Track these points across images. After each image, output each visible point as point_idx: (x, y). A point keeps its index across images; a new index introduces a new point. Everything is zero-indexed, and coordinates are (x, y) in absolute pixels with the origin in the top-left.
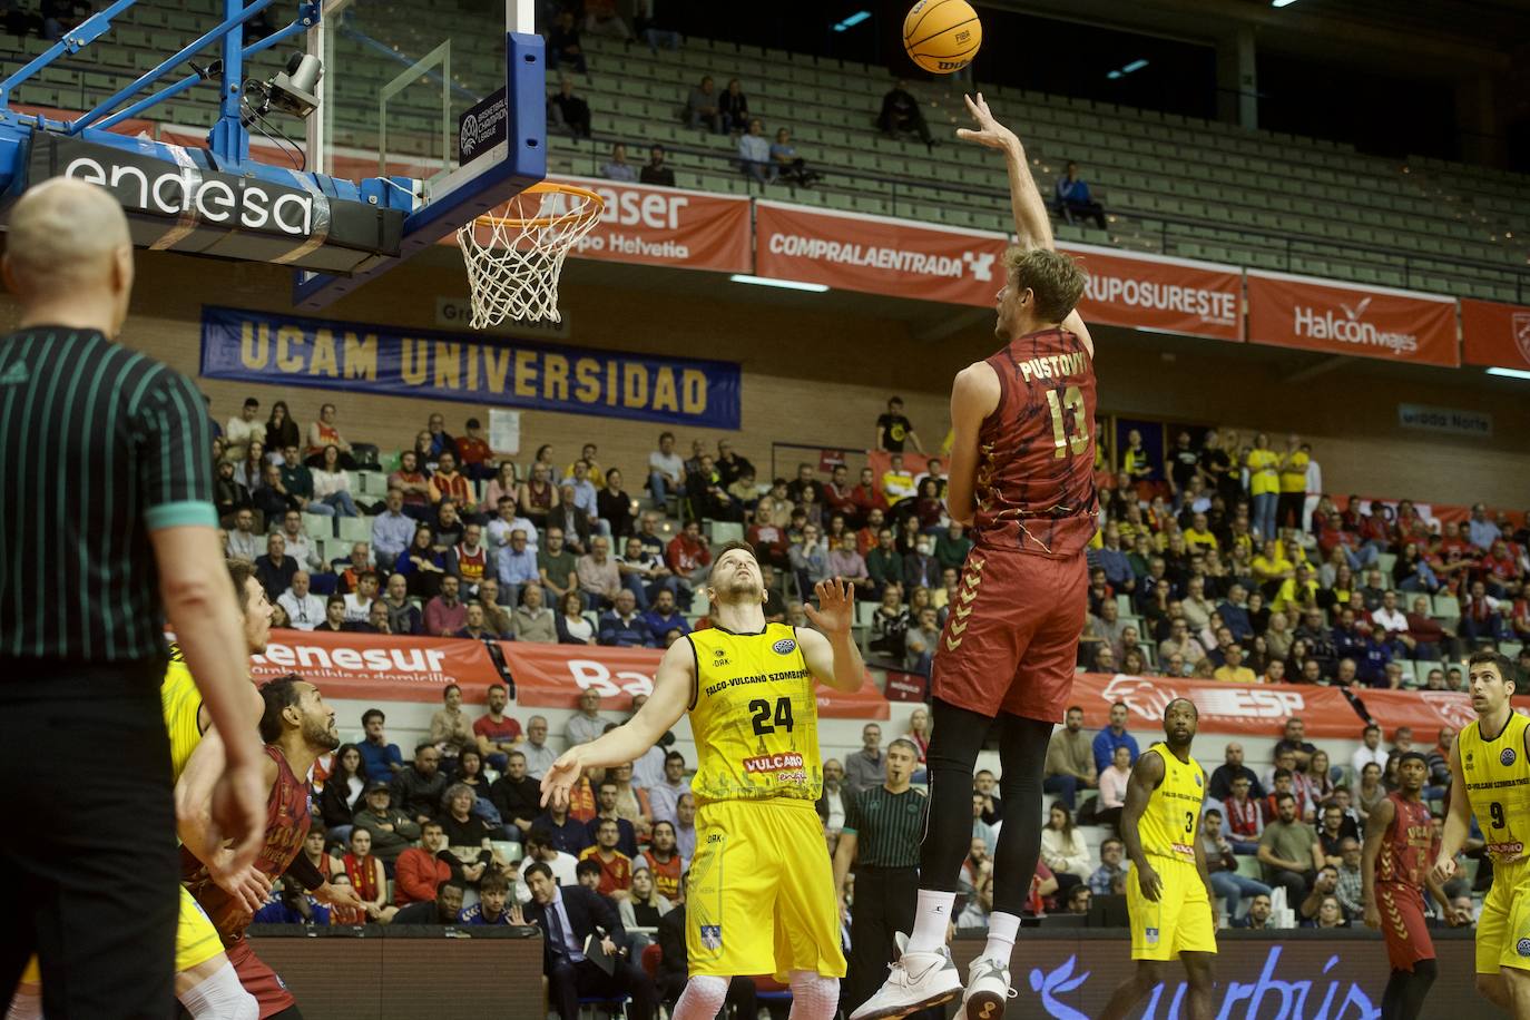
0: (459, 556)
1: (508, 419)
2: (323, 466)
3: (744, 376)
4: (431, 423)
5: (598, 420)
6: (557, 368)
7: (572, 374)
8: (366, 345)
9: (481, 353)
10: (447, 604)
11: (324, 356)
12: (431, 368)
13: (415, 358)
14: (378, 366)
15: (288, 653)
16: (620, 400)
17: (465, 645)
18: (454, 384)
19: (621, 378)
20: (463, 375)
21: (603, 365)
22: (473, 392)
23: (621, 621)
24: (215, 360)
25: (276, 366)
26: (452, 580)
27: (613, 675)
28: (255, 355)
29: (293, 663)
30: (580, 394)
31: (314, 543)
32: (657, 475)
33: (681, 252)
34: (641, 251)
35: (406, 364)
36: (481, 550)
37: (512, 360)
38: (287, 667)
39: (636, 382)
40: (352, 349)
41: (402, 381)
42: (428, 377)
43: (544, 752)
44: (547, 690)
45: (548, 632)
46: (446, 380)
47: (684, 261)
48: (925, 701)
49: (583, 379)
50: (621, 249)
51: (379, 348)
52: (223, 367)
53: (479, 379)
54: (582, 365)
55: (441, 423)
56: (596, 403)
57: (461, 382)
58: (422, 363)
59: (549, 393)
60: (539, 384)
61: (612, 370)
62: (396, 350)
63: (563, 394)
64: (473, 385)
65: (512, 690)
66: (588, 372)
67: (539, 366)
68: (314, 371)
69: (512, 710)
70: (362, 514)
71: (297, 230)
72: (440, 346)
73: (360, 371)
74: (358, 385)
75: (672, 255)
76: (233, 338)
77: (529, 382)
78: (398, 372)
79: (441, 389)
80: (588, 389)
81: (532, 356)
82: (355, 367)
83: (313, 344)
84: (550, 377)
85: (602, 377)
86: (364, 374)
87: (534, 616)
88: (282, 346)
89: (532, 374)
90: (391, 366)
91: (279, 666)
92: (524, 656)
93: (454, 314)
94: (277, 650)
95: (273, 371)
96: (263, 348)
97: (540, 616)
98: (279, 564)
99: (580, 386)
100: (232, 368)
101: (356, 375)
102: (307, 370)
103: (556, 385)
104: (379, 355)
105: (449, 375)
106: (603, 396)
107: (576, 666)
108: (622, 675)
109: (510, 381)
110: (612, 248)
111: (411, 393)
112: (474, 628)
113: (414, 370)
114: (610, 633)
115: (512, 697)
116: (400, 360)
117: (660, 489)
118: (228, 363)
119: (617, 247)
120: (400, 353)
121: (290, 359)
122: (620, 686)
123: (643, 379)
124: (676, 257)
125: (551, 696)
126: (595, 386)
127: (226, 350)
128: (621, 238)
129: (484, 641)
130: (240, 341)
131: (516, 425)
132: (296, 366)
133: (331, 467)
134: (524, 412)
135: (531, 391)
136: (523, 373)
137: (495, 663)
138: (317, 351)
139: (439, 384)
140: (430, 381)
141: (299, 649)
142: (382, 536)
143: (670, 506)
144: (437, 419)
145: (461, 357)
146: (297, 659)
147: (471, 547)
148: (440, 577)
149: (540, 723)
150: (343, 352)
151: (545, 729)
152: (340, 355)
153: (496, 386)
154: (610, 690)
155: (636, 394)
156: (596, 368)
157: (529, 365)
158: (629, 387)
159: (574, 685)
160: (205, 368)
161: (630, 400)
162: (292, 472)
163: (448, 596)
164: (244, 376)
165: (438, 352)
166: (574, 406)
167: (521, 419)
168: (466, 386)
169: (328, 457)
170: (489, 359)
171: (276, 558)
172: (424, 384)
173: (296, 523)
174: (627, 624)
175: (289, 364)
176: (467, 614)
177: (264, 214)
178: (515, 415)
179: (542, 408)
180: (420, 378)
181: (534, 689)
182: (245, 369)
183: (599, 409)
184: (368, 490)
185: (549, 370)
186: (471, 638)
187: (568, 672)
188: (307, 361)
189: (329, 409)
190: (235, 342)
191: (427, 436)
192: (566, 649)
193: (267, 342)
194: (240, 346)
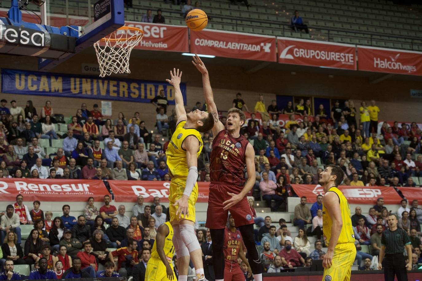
0: (93, 152)
1: (108, 104)
2: (46, 123)
3: (187, 87)
4: (82, 106)
5: (138, 104)
6: (124, 86)
7: (129, 88)
8: (58, 80)
9: (98, 82)
10: (89, 168)
11: (44, 84)
12: (81, 88)
13: (75, 85)
14: (63, 87)
15: (36, 186)
16: (146, 97)
17: (96, 181)
18: (89, 93)
19: (146, 89)
20: (92, 90)
21: (140, 85)
22: (96, 95)
23: (149, 172)
24: (6, 87)
25: (28, 88)
26: (90, 160)
27: (147, 191)
28: (20, 85)
29: (38, 190)
30: (132, 95)
31: (43, 148)
32: (159, 122)
33: (165, 46)
34: (151, 45)
35: (72, 86)
36: (100, 149)
37: (109, 84)
38: (36, 191)
39: (151, 91)
40: (54, 82)
41: (71, 92)
42: (80, 91)
43: (125, 217)
44: (125, 196)
45: (124, 176)
46: (86, 91)
47: (166, 49)
48: (253, 196)
49: (133, 90)
50: (144, 45)
51: (63, 81)
52: (9, 89)
53: (97, 91)
54: (132, 85)
55: (86, 106)
56: (138, 98)
57: (91, 92)
58: (78, 86)
59: (121, 95)
60: (118, 92)
61: (143, 86)
62: (69, 82)
63: (126, 95)
64: (95, 93)
65: (113, 197)
66: (134, 87)
67: (118, 86)
68: (41, 90)
69: (112, 203)
70: (59, 138)
71: (39, 45)
72: (84, 80)
73: (57, 89)
74: (56, 94)
75: (162, 47)
76: (12, 79)
77: (114, 92)
78: (70, 89)
79: (84, 95)
80: (134, 93)
81: (115, 83)
82: (55, 88)
83: (40, 80)
84: (122, 90)
85: (139, 89)
86: (58, 90)
87: (120, 171)
88: (30, 82)
89: (115, 89)
90: (67, 87)
91: (33, 191)
92: (116, 185)
93: (88, 69)
94: (32, 186)
95: (26, 90)
96: (23, 83)
97: (122, 171)
98: (32, 157)
99: (132, 92)
100: (12, 89)
101: (55, 90)
102: (39, 89)
103: (124, 92)
104: (63, 84)
105: (87, 90)
106: (140, 96)
107: (134, 188)
108: (150, 190)
109: (108, 91)
110: (141, 45)
111: (74, 96)
112: (99, 176)
113: (75, 89)
114: (146, 176)
115: (113, 199)
116: (70, 85)
117: (160, 126)
118: (11, 88)
119: (143, 45)
120: (70, 83)
121: (32, 86)
122: (149, 194)
123: (153, 89)
124: (163, 48)
125: (126, 198)
126: (137, 92)
127: (10, 84)
128: (144, 41)
129: (103, 180)
130: (15, 80)
131: (111, 106)
132: (34, 88)
133: (48, 123)
134: (113, 102)
135: (115, 95)
136: (112, 88)
137: (107, 188)
138: (42, 83)
139: (84, 93)
140: (81, 92)
141: (39, 185)
142: (66, 146)
143: (164, 132)
144: (84, 105)
145: (91, 84)
146: (39, 189)
147: (97, 148)
148: (87, 158)
149: (123, 207)
150: (51, 83)
151: (124, 209)
152: (50, 85)
153: (103, 93)
154: (146, 195)
155: (151, 95)
156: (137, 86)
157: (114, 86)
158: (148, 92)
159: (134, 194)
160: (3, 90)
161: (149, 97)
162: (35, 124)
163: (89, 166)
164: (17, 92)
165: (83, 82)
166: (130, 99)
167: (112, 104)
168: (93, 93)
169: (47, 119)
170: (101, 84)
171: (31, 155)
172: (79, 93)
173: (36, 142)
174: (151, 173)
175: (32, 88)
176: (96, 171)
177: (28, 39)
178: (110, 103)
179: (119, 100)
180: (77, 91)
181: (120, 196)
182: (17, 90)
183: (139, 100)
184: (61, 130)
185: (121, 87)
186: (99, 179)
187: (132, 190)
188: (38, 87)
189: (49, 103)
190: (13, 81)
191: (80, 111)
192: (130, 182)
193: (24, 80)
194: (15, 82)
